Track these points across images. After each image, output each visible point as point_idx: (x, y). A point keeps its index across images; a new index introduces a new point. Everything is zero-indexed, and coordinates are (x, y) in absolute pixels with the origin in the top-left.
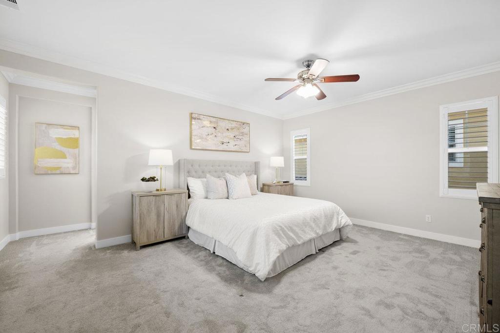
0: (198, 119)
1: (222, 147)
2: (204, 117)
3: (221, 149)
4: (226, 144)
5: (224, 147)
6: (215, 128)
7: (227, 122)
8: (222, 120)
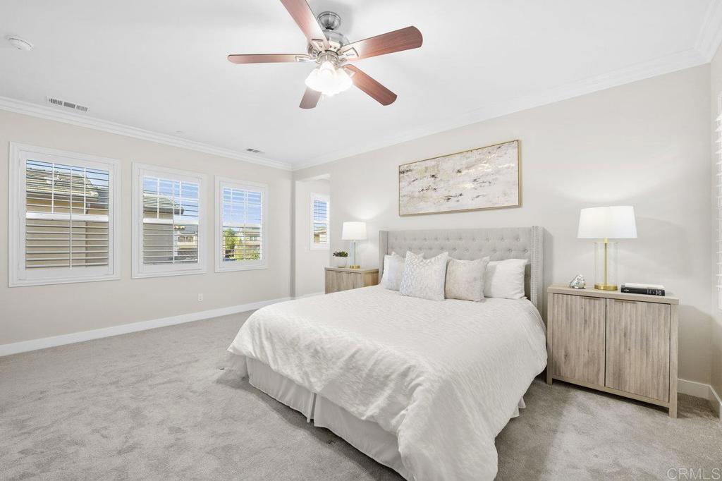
0: (407, 171)
1: (447, 206)
2: (416, 166)
3: (447, 210)
4: (456, 199)
5: (452, 205)
6: (433, 176)
7: (458, 157)
8: (447, 158)
